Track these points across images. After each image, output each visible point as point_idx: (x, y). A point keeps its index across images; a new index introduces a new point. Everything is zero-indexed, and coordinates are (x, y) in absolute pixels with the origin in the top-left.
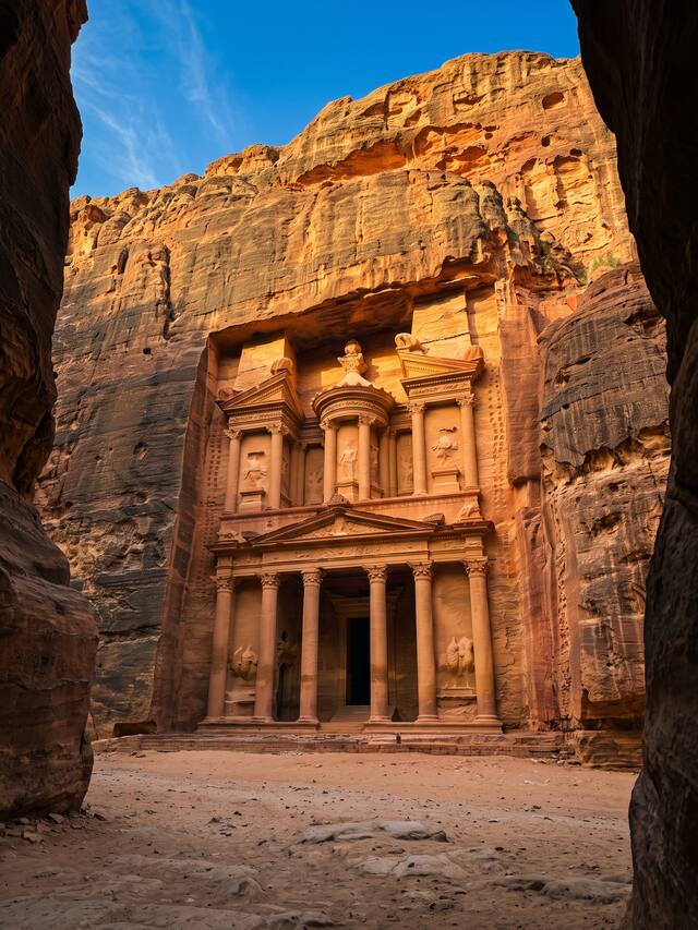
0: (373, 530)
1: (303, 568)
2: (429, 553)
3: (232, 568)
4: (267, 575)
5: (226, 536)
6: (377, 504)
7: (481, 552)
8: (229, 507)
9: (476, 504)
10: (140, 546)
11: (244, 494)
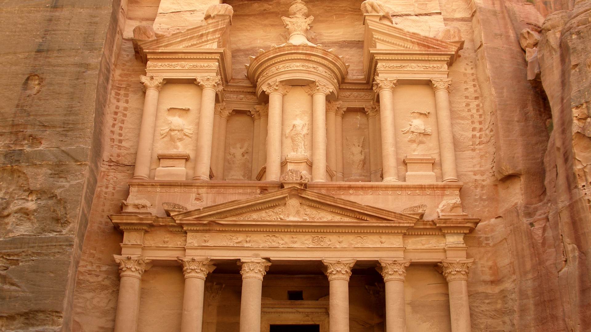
0: (337, 218)
1: (243, 256)
2: (405, 250)
3: (144, 248)
4: (193, 260)
5: (136, 206)
6: (340, 188)
7: (464, 253)
8: (142, 171)
9: (457, 200)
10: (31, 205)
11: (161, 158)
